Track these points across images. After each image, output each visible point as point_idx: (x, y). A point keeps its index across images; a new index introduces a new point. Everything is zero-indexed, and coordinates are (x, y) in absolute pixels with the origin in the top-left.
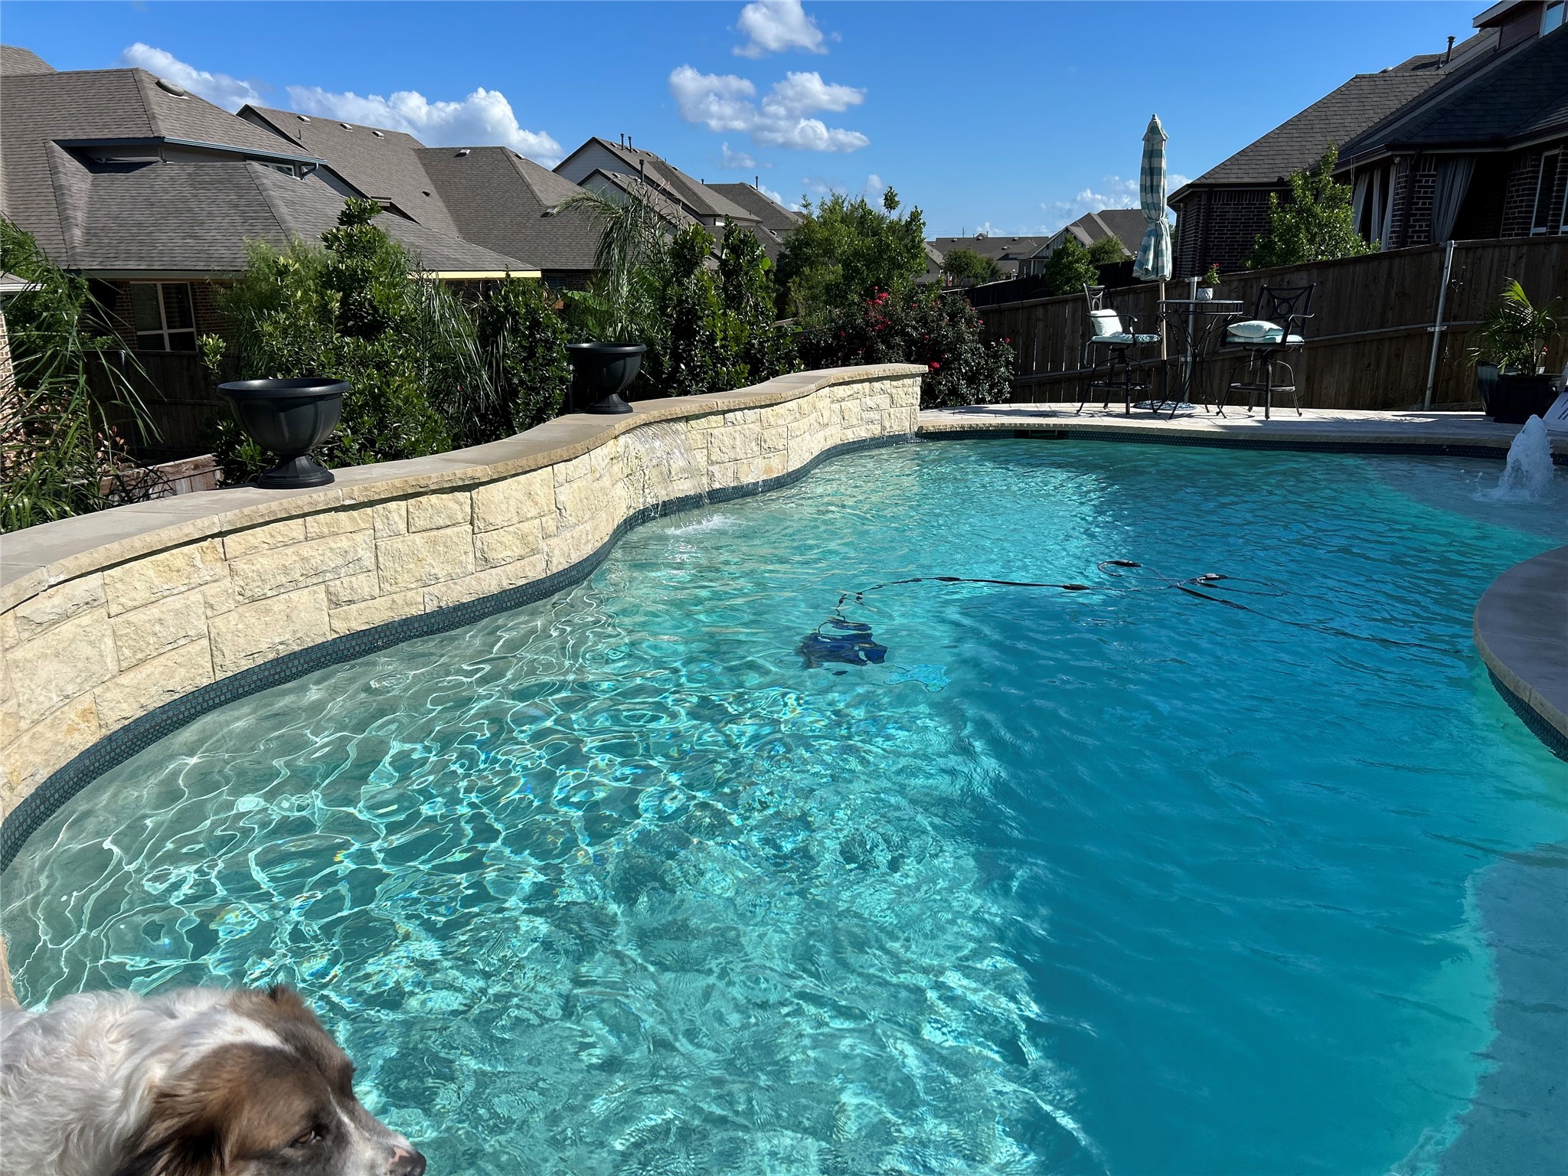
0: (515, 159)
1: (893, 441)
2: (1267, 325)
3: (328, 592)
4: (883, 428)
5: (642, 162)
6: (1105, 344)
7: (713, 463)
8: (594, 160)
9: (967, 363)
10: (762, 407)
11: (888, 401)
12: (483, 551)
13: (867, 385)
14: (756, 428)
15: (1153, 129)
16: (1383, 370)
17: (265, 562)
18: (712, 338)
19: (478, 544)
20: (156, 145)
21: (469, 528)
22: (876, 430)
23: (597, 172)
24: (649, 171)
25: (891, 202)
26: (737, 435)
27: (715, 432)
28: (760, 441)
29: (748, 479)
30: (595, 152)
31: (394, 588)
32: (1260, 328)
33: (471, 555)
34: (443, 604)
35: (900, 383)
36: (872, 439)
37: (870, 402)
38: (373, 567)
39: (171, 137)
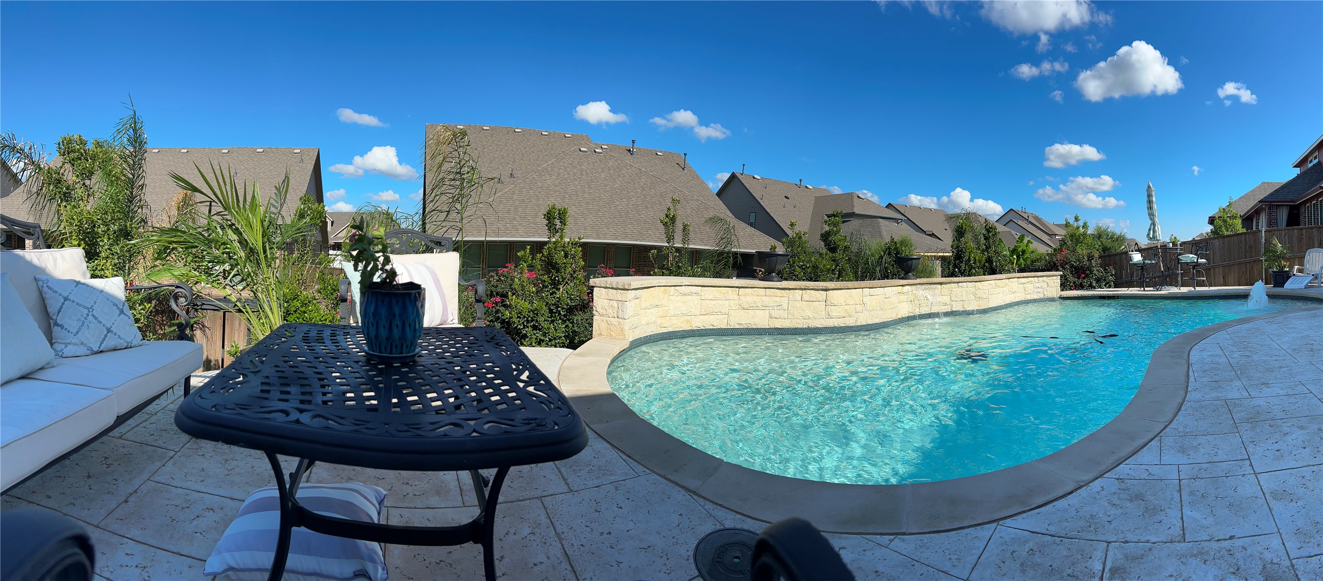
0: (978, 216)
1: (1052, 300)
2: (1191, 256)
3: (770, 313)
4: (1044, 295)
5: (1028, 217)
6: (1135, 264)
7: (952, 301)
8: (1011, 216)
9: (1095, 275)
10: (975, 282)
11: (1046, 285)
12: (828, 312)
13: (1036, 278)
14: (973, 289)
15: (1149, 187)
16: (1248, 273)
17: (750, 299)
18: (969, 260)
19: (827, 309)
20: (853, 215)
21: (824, 303)
22: (1041, 296)
23: (1011, 220)
24: (1031, 219)
25: (1077, 219)
26: (964, 292)
27: (954, 290)
28: (975, 295)
29: (969, 308)
30: (1012, 213)
31: (792, 317)
32: (1189, 256)
33: (824, 312)
34: (810, 326)
35: (1051, 278)
36: (1039, 299)
37: (1038, 285)
38: (786, 309)
39: (857, 212)
